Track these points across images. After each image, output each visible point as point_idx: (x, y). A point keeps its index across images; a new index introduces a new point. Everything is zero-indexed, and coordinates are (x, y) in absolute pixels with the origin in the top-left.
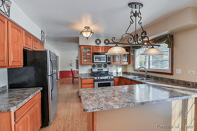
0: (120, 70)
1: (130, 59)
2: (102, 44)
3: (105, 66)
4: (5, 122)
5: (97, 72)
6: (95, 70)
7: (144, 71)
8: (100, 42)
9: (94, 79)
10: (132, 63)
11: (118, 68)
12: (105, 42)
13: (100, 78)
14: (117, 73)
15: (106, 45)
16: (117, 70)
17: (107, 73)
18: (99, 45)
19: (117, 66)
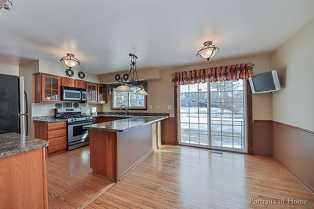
0: (94, 110)
1: (107, 97)
2: (75, 77)
3: (76, 105)
4: (35, 163)
5: (65, 113)
6: (62, 110)
7: (125, 109)
8: (73, 73)
9: (67, 121)
10: (109, 102)
11: (93, 108)
12: (79, 75)
13: (75, 120)
14: (91, 114)
15: (81, 79)
16: (91, 110)
17: (79, 114)
18: (71, 77)
19: (91, 105)
